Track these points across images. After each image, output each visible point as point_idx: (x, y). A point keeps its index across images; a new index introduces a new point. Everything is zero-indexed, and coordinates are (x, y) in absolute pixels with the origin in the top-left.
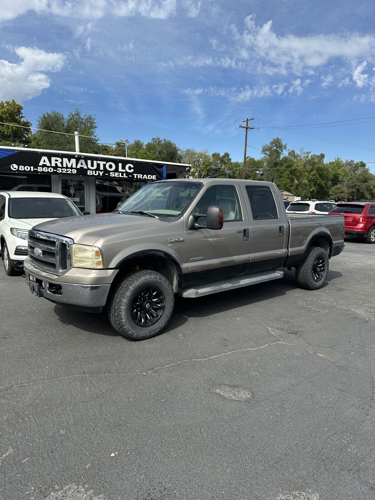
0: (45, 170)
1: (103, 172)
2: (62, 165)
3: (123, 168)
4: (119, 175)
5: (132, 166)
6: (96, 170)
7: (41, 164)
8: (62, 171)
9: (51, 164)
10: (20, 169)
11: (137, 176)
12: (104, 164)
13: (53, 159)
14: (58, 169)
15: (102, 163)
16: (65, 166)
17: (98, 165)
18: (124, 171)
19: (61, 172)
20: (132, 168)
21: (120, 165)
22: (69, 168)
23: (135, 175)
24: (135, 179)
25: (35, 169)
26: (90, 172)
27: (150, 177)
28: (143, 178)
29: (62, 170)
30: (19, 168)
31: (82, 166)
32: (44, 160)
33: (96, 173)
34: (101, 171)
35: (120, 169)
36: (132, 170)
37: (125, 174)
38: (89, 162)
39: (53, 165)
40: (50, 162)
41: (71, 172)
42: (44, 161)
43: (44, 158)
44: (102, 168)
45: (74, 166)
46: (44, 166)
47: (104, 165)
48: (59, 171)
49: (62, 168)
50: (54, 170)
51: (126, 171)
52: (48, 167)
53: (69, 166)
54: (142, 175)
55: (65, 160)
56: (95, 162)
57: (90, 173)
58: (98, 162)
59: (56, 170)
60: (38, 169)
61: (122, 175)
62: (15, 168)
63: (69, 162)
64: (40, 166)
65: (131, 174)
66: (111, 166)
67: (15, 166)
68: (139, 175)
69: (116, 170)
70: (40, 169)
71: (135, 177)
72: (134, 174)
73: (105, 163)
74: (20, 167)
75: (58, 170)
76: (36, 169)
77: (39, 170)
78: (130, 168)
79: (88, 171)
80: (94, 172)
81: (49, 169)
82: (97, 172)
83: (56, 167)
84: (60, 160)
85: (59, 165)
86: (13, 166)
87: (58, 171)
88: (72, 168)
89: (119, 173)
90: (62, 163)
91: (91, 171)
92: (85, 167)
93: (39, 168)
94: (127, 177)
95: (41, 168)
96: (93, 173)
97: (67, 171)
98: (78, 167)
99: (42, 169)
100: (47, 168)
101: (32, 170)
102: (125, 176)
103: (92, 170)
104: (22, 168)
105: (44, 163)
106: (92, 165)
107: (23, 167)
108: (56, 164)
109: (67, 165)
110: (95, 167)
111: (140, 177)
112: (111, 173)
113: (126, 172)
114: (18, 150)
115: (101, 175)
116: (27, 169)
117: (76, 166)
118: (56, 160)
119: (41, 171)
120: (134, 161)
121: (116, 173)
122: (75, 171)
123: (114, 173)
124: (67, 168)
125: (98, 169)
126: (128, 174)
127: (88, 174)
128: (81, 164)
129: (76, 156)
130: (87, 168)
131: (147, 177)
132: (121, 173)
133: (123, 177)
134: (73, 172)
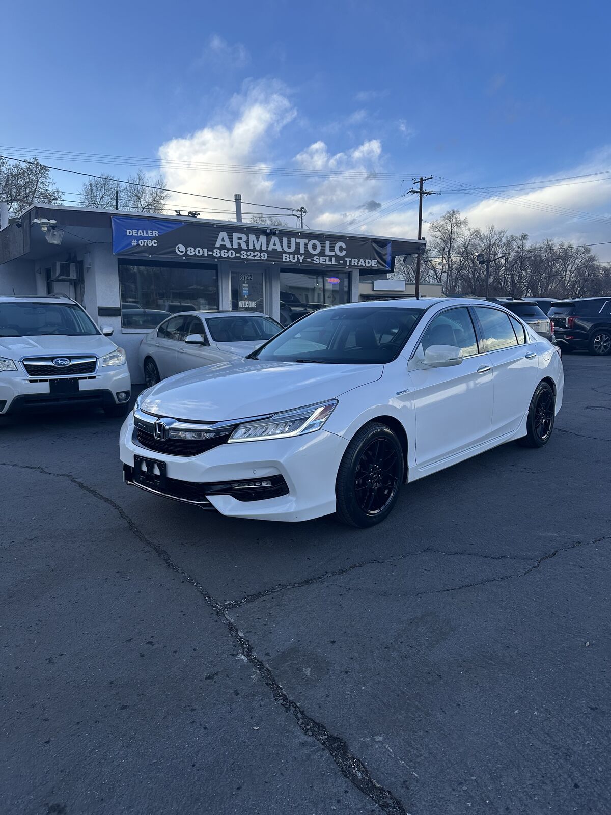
0: (224, 254)
1: (303, 256)
2: (248, 245)
3: (332, 249)
4: (326, 261)
5: (344, 246)
6: (293, 253)
7: (218, 245)
8: (248, 256)
9: (232, 245)
10: (189, 253)
11: (350, 261)
12: (305, 243)
13: (235, 236)
14: (242, 252)
15: (302, 242)
16: (251, 247)
17: (298, 244)
18: (333, 253)
19: (246, 257)
20: (344, 249)
21: (328, 244)
22: (258, 251)
23: (348, 260)
24: (348, 266)
25: (209, 253)
27: (368, 263)
28: (359, 265)
29: (247, 254)
30: (187, 251)
31: (275, 247)
32: (223, 238)
33: (294, 259)
34: (301, 255)
35: (328, 252)
36: (344, 253)
37: (333, 259)
38: (285, 240)
39: (235, 246)
40: (231, 242)
41: (260, 257)
42: (223, 240)
43: (223, 235)
44: (302, 250)
45: (264, 248)
46: (223, 247)
47: (306, 245)
48: (244, 256)
49: (247, 250)
50: (237, 255)
51: (335, 253)
52: (228, 249)
53: (258, 248)
54: (357, 260)
55: (252, 237)
56: (293, 240)
57: (286, 259)
58: (298, 240)
59: (239, 255)
60: (213, 252)
61: (331, 260)
62: (182, 252)
63: (258, 241)
64: (217, 248)
65: (343, 258)
66: (314, 247)
67: (182, 248)
68: (353, 260)
69: (322, 253)
70: (216, 253)
71: (348, 264)
72: (346, 259)
73: (306, 241)
74: (189, 249)
75: (242, 254)
76: (212, 253)
77: (215, 255)
78: (341, 249)
79: (284, 255)
80: (291, 256)
81: (230, 252)
82: (296, 256)
83: (239, 250)
84: (244, 237)
85: (244, 246)
86: (178, 247)
87: (242, 257)
88: (261, 251)
89: (325, 258)
90: (247, 242)
91: (288, 256)
92: (280, 249)
93: (215, 251)
94: (337, 264)
95: (219, 251)
96: (289, 258)
97: (254, 256)
98: (270, 249)
99: (220, 253)
100: (226, 251)
101: (206, 254)
102: (334, 263)
103: (289, 254)
104: (191, 251)
105: (223, 243)
106: (289, 246)
107: (193, 249)
108: (239, 244)
109: (254, 246)
110: (293, 249)
112: (315, 258)
113: (336, 256)
114: (185, 222)
115: (301, 261)
116: (199, 253)
117: (267, 247)
118: (240, 239)
119: (219, 255)
120: (347, 237)
121: (322, 258)
122: (265, 256)
123: (319, 258)
124: (254, 250)
125: (297, 251)
126: (338, 258)
127: (284, 260)
128: (275, 244)
129: (268, 231)
130: (282, 251)
131: (365, 262)
132: (328, 258)
133: (331, 263)
134: (262, 258)
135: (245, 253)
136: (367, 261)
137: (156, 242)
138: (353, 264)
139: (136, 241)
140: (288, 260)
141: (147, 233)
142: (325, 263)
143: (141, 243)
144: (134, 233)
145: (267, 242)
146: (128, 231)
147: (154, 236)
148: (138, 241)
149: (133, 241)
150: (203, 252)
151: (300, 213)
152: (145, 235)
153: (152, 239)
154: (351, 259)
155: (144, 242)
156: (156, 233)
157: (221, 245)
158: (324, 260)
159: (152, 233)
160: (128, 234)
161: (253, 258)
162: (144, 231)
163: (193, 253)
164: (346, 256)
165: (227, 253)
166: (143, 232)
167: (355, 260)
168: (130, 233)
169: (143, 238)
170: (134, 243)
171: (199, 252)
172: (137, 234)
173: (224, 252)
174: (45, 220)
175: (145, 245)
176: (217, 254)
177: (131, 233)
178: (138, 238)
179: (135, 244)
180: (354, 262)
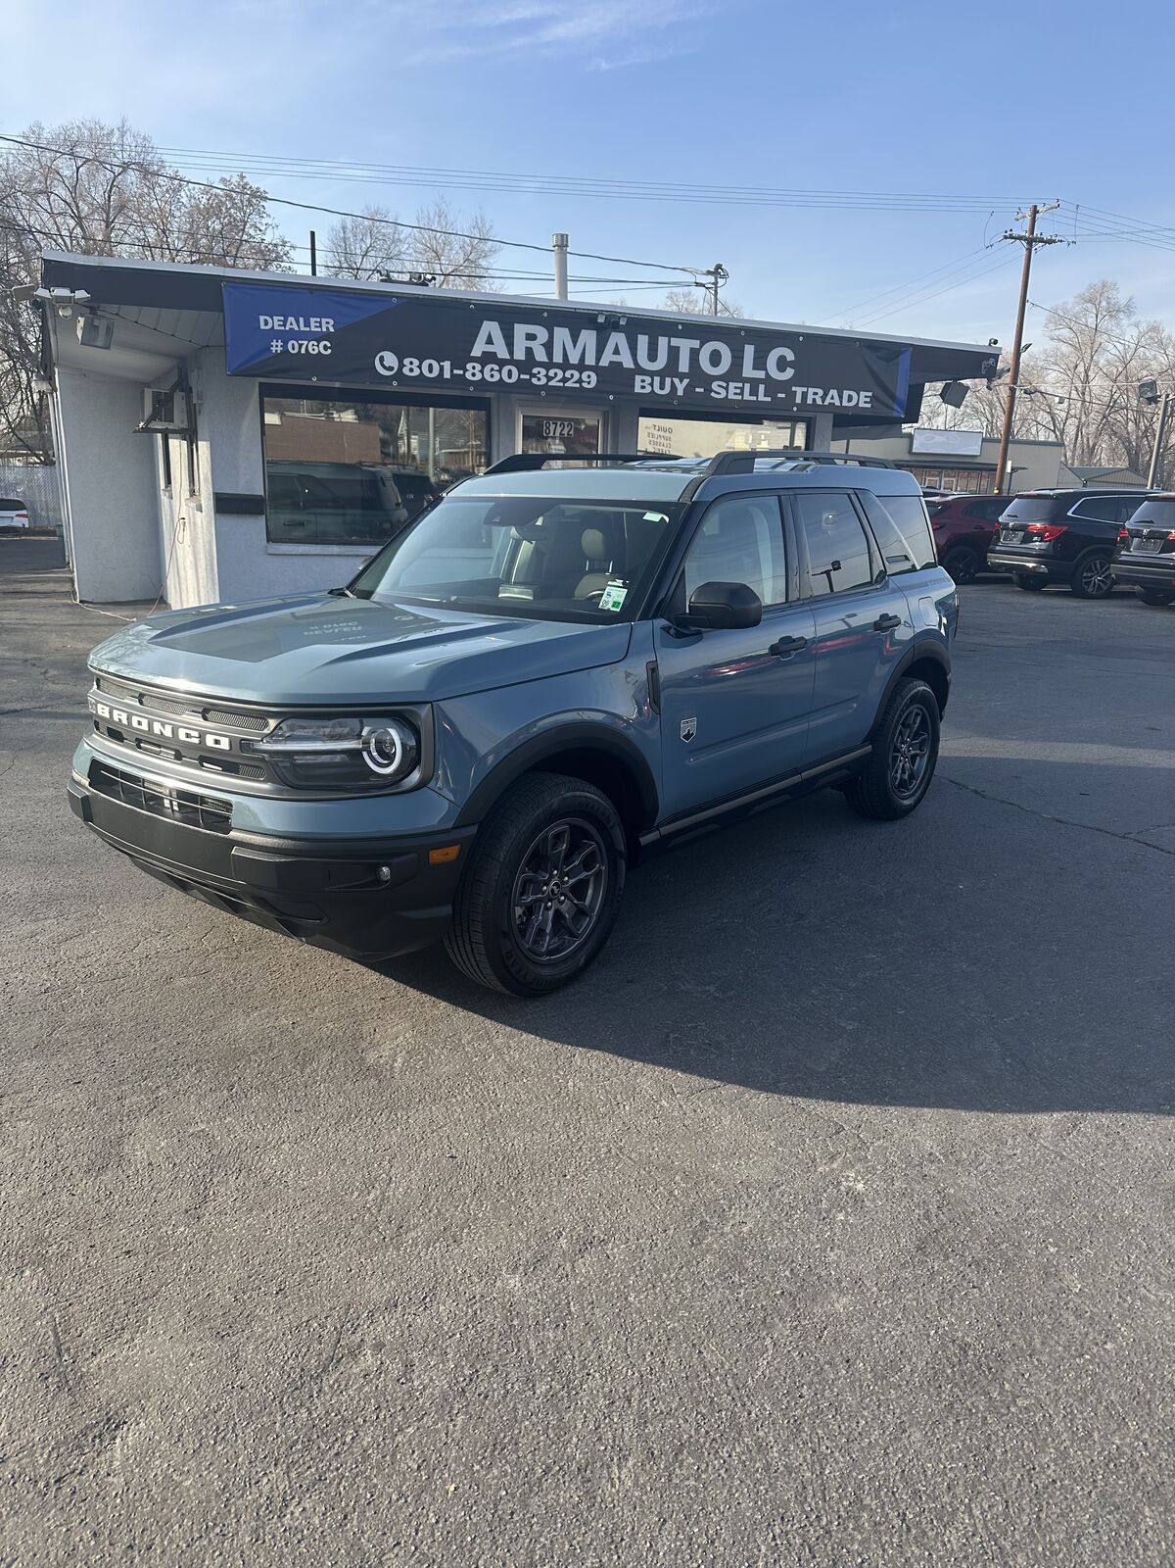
0: (491, 374)
1: (686, 381)
2: (550, 353)
3: (760, 363)
4: (742, 394)
5: (790, 356)
6: (661, 374)
7: (476, 352)
8: (549, 379)
9: (511, 353)
10: (406, 371)
11: (805, 395)
12: (691, 349)
13: (520, 330)
14: (535, 371)
15: (685, 345)
16: (558, 358)
17: (674, 352)
18: (761, 374)
19: (544, 381)
20: (791, 364)
21: (749, 351)
22: (573, 367)
23: (799, 390)
24: (797, 405)
25: (455, 372)
26: (643, 381)
27: (850, 399)
28: (827, 403)
29: (546, 376)
30: (401, 366)
31: (616, 358)
32: (490, 336)
33: (662, 387)
34: (682, 377)
35: (748, 371)
36: (789, 373)
37: (762, 388)
38: (643, 341)
39: (520, 354)
40: (510, 345)
41: (580, 381)
42: (490, 341)
43: (491, 328)
44: (684, 366)
45: (590, 361)
46: (488, 358)
47: (694, 354)
48: (539, 379)
49: (548, 366)
50: (522, 376)
51: (767, 374)
52: (502, 363)
53: (574, 359)
54: (821, 392)
55: (562, 334)
56: (663, 342)
57: (643, 387)
58: (675, 342)
59: (528, 377)
60: (466, 370)
61: (754, 392)
62: (390, 369)
63: (575, 343)
64: (475, 360)
65: (785, 386)
66: (715, 358)
67: (390, 359)
68: (811, 390)
69: (734, 374)
70: (473, 372)
71: (798, 400)
72: (794, 389)
73: (696, 344)
74: (406, 361)
75: (534, 376)
76: (461, 372)
77: (468, 376)
78: (782, 364)
79: (638, 378)
80: (657, 379)
81: (505, 369)
82: (668, 381)
83: (528, 364)
84: (542, 333)
85: (540, 355)
86: (382, 359)
87: (534, 381)
88: (581, 367)
89: (740, 385)
90: (549, 346)
91: (648, 379)
92: (628, 364)
93: (469, 366)
94: (769, 399)
95: (478, 367)
96: (652, 384)
97: (564, 380)
98: (604, 363)
99: (482, 372)
100: (496, 367)
101: (447, 375)
102: (762, 398)
103: (652, 374)
104: (412, 367)
105: (490, 348)
106: (653, 356)
107: (416, 362)
108: (529, 351)
109: (565, 355)
110: (661, 362)
111: (814, 400)
112: (714, 386)
113: (768, 381)
114: (400, 296)
115: (680, 393)
116: (431, 371)
117: (598, 359)
118: (531, 337)
119: (478, 377)
120: (799, 334)
121: (732, 385)
122: (591, 380)
123: (725, 385)
124: (565, 365)
125: (671, 368)
126: (772, 385)
127: (637, 389)
128: (616, 352)
129: (601, 320)
130: (633, 367)
131: (841, 397)
132: (747, 386)
133: (754, 398)
134: (585, 385)
135: (543, 371)
136: (846, 393)
137: (329, 345)
138: (810, 401)
139: (280, 343)
140: (648, 389)
141: (307, 324)
142: (740, 397)
143: (293, 347)
144: (276, 323)
145: (598, 345)
146: (262, 318)
147: (324, 330)
148: (285, 344)
149: (274, 343)
150: (442, 368)
151: (712, 279)
152: (303, 328)
153: (319, 338)
154: (805, 389)
155: (300, 346)
156: (328, 325)
157: (484, 352)
158: (739, 391)
159: (320, 323)
160: (263, 327)
161: (561, 384)
162: (301, 319)
163: (416, 372)
164: (793, 381)
165: (500, 371)
166: (298, 322)
167: (816, 390)
168: (266, 323)
169: (298, 336)
170: (276, 347)
171: (430, 368)
172: (285, 325)
173: (492, 369)
174: (65, 292)
175: (303, 351)
176: (474, 375)
177: (269, 322)
178: (286, 336)
179: (279, 349)
180: (814, 395)
